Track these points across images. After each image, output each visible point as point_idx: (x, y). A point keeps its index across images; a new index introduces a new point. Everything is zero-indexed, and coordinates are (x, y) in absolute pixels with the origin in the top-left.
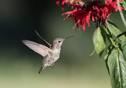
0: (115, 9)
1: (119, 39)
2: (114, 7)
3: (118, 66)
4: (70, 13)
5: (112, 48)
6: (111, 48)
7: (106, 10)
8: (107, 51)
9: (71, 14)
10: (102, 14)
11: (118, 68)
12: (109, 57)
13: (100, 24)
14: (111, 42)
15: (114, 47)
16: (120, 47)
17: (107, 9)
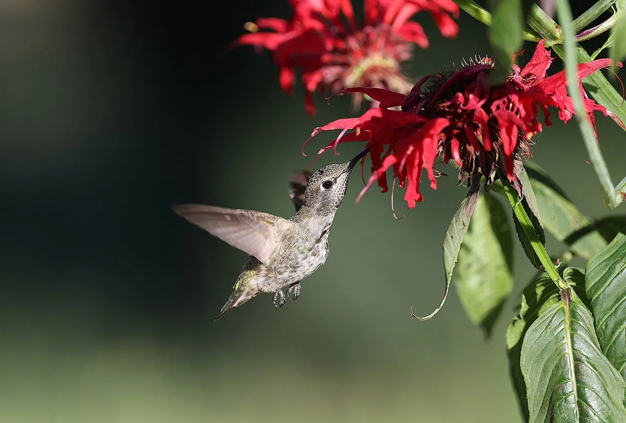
0: (559, 109)
1: (573, 254)
2: (555, 99)
3: (572, 376)
4: (347, 124)
5: (544, 292)
6: (539, 291)
7: (518, 112)
8: (520, 307)
9: (355, 128)
10: (498, 131)
11: (571, 386)
12: (527, 334)
13: (488, 178)
14: (537, 263)
15: (551, 288)
16: (580, 290)
17: (521, 107)
